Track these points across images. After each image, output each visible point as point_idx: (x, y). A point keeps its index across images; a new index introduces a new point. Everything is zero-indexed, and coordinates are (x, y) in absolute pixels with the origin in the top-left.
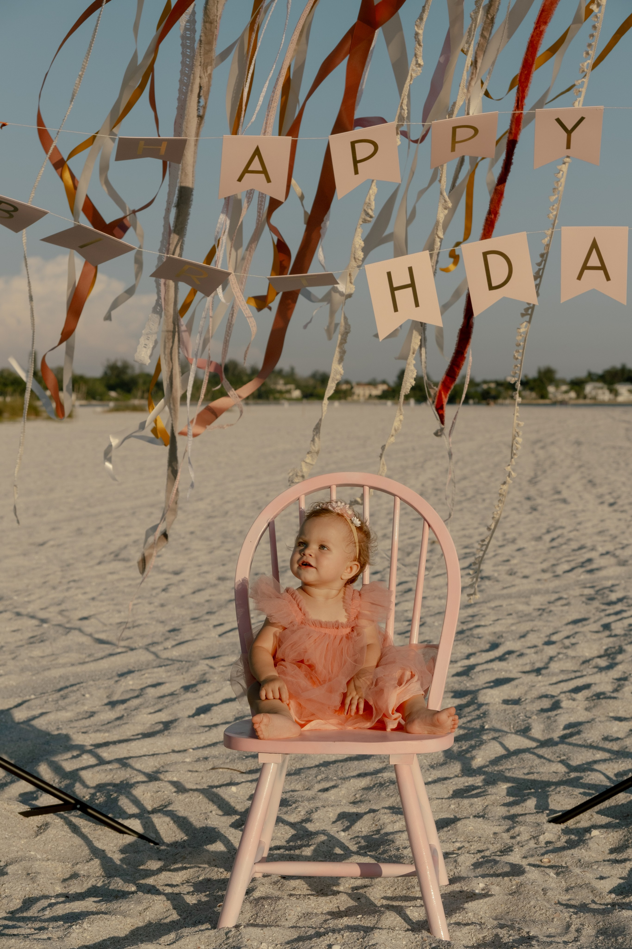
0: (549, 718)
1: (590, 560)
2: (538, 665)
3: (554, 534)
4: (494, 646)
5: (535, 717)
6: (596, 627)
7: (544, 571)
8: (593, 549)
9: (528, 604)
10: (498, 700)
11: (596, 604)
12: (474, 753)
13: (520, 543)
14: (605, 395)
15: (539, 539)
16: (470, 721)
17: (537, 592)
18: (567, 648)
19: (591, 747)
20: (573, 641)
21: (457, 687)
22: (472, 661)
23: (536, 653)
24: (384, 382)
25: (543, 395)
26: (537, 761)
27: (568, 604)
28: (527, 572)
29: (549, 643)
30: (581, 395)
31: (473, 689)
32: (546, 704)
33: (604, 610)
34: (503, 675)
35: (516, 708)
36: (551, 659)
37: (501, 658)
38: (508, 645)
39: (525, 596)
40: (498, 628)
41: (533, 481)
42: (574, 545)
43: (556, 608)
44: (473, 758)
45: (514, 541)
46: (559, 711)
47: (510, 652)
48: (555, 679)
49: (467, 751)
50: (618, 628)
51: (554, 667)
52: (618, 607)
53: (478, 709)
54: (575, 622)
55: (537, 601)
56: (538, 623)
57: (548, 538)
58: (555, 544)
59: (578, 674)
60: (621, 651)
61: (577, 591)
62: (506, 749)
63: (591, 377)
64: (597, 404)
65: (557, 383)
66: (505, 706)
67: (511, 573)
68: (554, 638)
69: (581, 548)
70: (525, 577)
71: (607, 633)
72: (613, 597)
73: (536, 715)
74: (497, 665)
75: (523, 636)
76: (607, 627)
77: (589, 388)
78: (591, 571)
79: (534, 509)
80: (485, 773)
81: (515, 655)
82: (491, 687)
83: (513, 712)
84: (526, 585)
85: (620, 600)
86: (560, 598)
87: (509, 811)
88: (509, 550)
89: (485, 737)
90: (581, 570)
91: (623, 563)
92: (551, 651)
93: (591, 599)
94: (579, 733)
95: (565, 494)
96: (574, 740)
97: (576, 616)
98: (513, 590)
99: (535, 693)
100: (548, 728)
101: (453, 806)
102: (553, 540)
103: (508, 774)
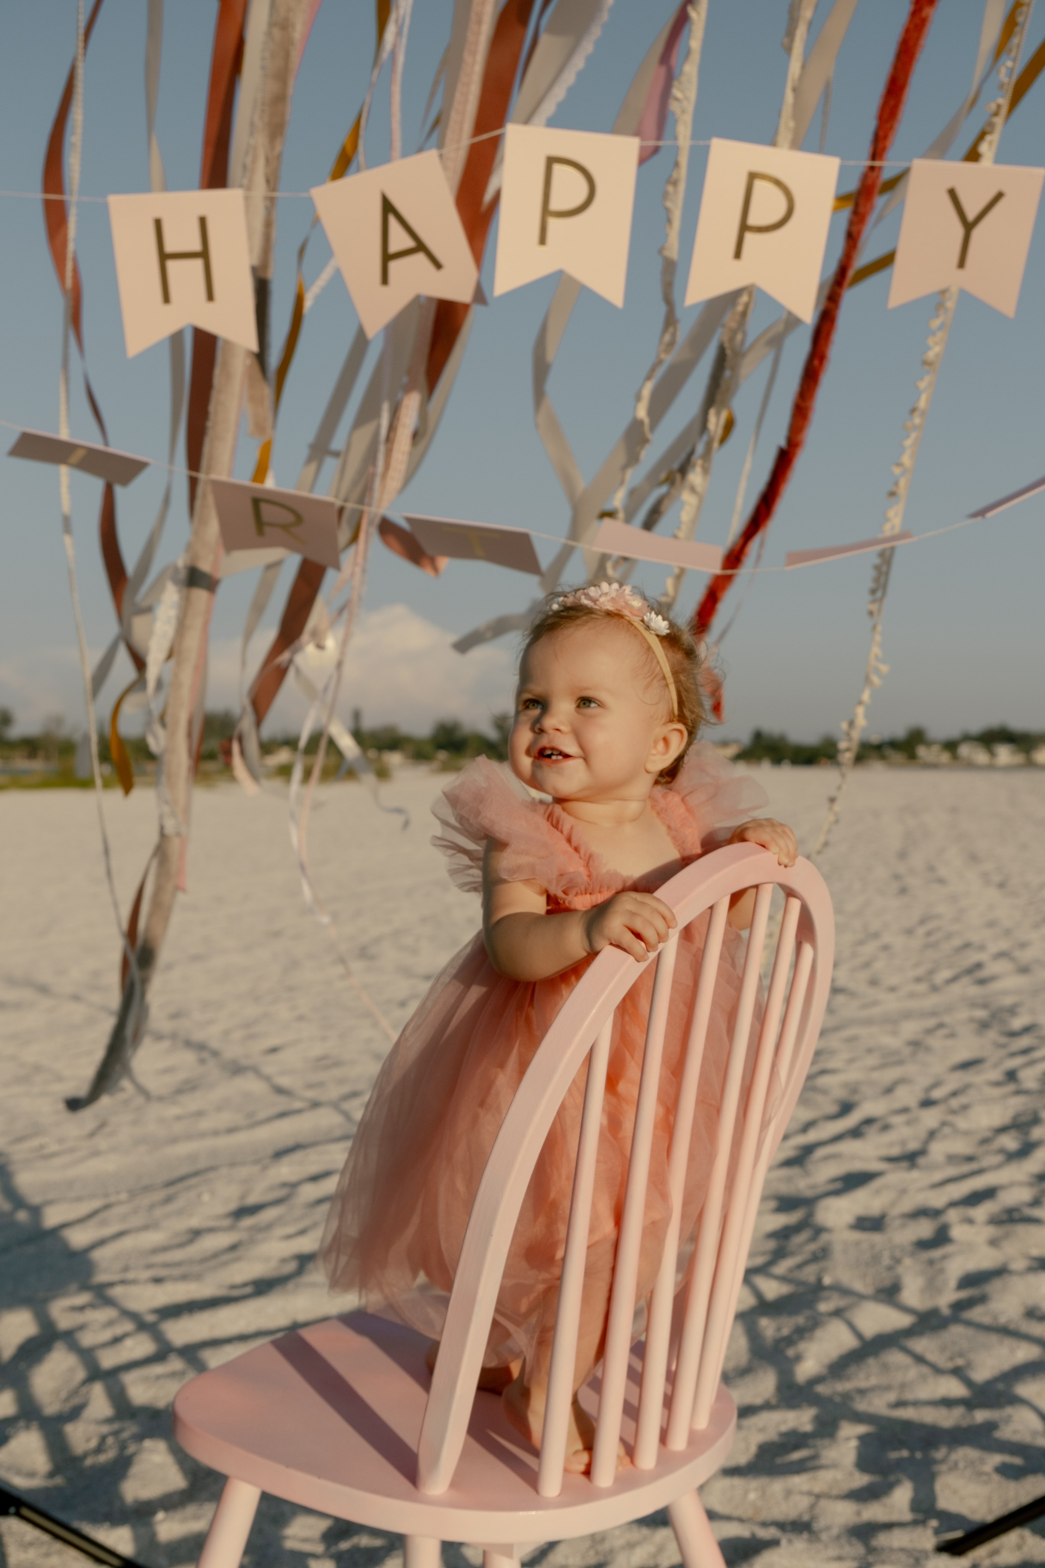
0: (931, 1262)
1: (979, 966)
2: (913, 1146)
3: (930, 926)
4: (846, 1108)
5: (908, 1262)
6: (996, 1075)
7: (918, 980)
8: (982, 948)
9: (895, 1033)
10: (848, 1218)
11: (993, 1034)
12: (802, 1346)
13: (886, 939)
14: (981, 756)
15: (909, 932)
16: (800, 1266)
17: (907, 1015)
18: (953, 1112)
19: (1006, 1332)
20: (962, 1100)
21: (785, 1189)
22: (812, 1136)
23: (909, 1123)
24: (736, 741)
25: (912, 756)
26: (913, 1372)
27: (952, 1035)
28: (894, 980)
29: (927, 1103)
30: (955, 756)
31: (809, 1193)
32: (925, 1229)
33: (1003, 1046)
34: (857, 1166)
35: (876, 1238)
36: (932, 1134)
37: (856, 1133)
38: (868, 1108)
39: (892, 1021)
40: (853, 1075)
41: (902, 855)
42: (957, 942)
43: (936, 1042)
44: (798, 1358)
45: (876, 935)
46: (948, 1249)
47: (869, 1121)
48: (938, 1176)
49: (790, 1341)
50: (1029, 1078)
51: (938, 1150)
52: (1025, 1041)
53: (813, 1239)
54: (965, 1065)
55: (910, 1029)
56: (910, 1069)
57: (921, 931)
58: (933, 939)
59: (974, 1166)
60: (1035, 1120)
61: (963, 1014)
62: (858, 1335)
63: (967, 738)
64: (971, 766)
65: (928, 744)
66: (857, 1236)
67: (874, 982)
68: (937, 1094)
69: (967, 946)
70: (892, 989)
71: (1011, 1087)
72: (1017, 1023)
73: (912, 1254)
74: (848, 1147)
75: (889, 1090)
76: (1011, 1076)
77: (965, 750)
78: (982, 982)
79: (903, 891)
80: (816, 1400)
81: (875, 1127)
82: (837, 1193)
83: (872, 1246)
84: (891, 1004)
85: (1027, 1030)
86: (941, 1026)
87: (858, 1513)
88: (869, 949)
89: (824, 1307)
90: (966, 980)
91: (1024, 970)
92: (931, 1118)
93: (984, 1025)
94: (982, 1299)
95: (943, 871)
96: (977, 1314)
97: (964, 1055)
98: (876, 1011)
99: (907, 1205)
100: (932, 1286)
101: (752, 1496)
102: (929, 934)
103: (861, 1406)
